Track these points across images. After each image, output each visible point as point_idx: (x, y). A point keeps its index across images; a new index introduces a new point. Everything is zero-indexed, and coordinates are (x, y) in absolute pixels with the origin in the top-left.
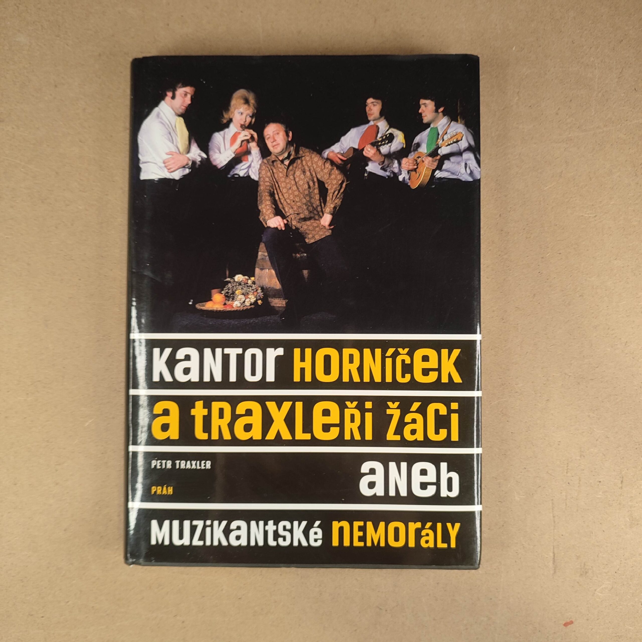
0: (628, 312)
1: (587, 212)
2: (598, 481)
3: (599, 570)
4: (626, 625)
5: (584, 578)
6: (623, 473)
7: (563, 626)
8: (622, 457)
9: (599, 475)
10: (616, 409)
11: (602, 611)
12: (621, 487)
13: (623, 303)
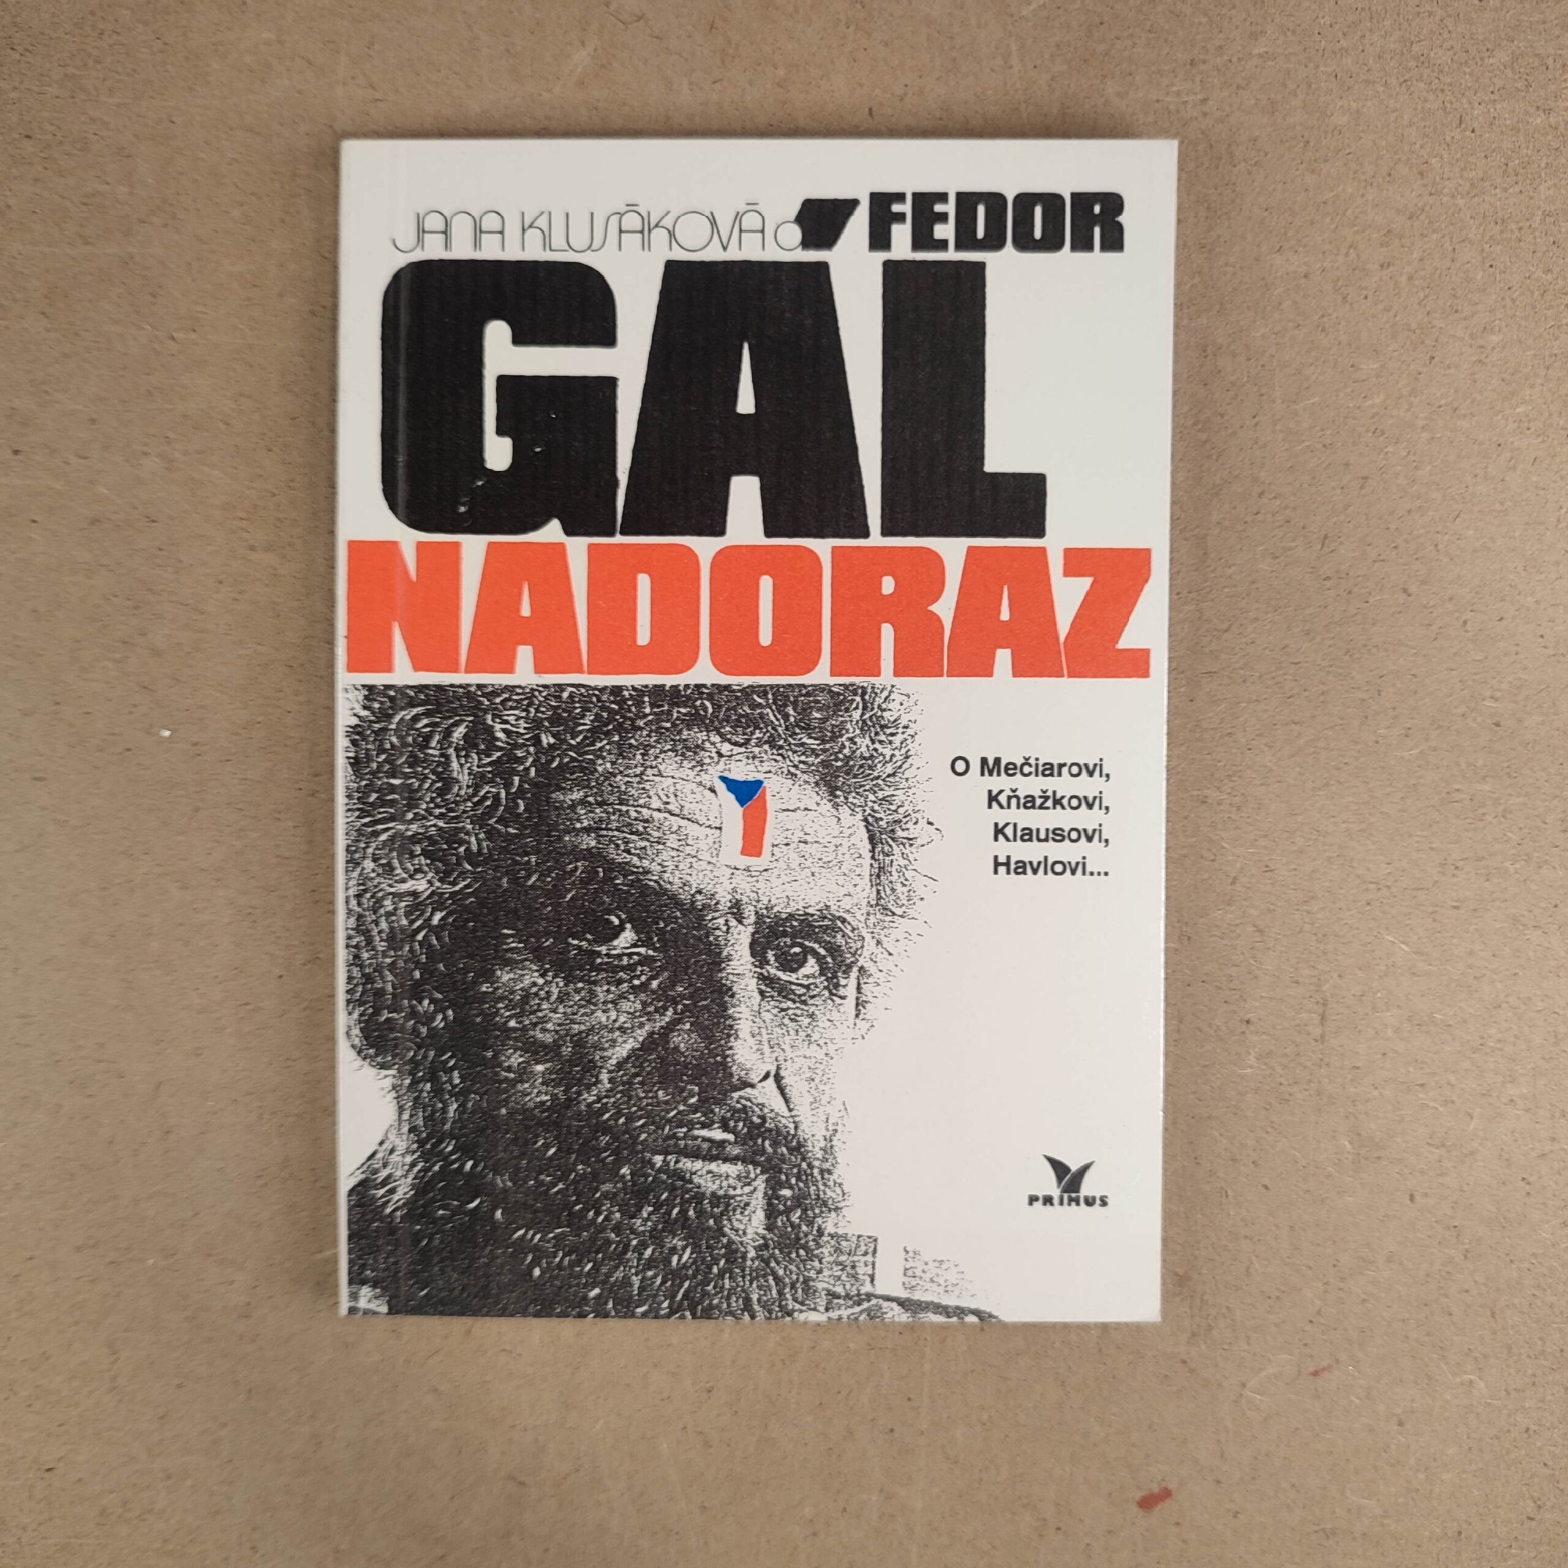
0: (1329, 432)
1: (1175, 89)
2: (1241, 1021)
3: (1254, 1318)
4: (1348, 1493)
5: (1203, 1347)
6: (1324, 989)
7: (1135, 1509)
8: (1320, 935)
9: (1245, 1000)
10: (1298, 769)
11: (1267, 1455)
12: (1322, 1036)
13: (1312, 401)
